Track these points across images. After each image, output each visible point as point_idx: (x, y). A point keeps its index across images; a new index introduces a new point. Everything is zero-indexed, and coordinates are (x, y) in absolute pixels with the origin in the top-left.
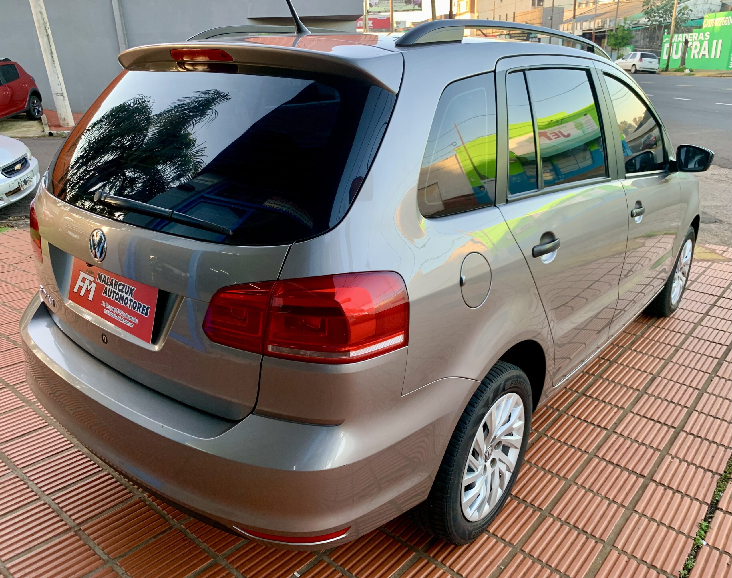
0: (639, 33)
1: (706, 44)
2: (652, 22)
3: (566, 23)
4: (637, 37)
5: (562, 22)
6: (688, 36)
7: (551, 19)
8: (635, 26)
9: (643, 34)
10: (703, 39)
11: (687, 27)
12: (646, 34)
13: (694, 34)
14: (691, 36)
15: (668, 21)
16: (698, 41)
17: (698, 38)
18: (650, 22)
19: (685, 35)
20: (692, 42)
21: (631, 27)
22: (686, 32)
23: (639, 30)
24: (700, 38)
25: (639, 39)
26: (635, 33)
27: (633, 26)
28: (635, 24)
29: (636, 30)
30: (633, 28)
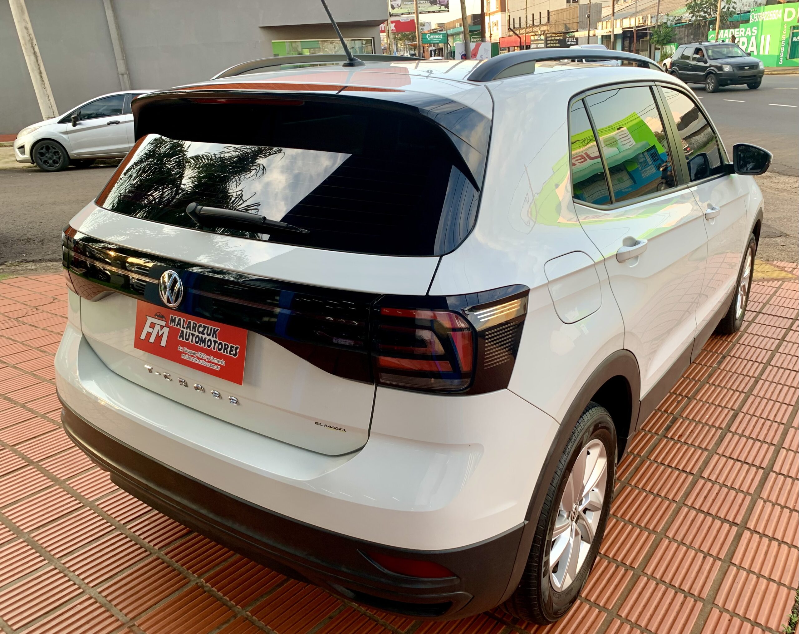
0: (683, 29)
1: (753, 39)
2: (697, 17)
3: (605, 20)
4: (681, 33)
5: (600, 20)
6: (735, 32)
7: (589, 16)
8: (678, 22)
9: (687, 31)
10: (750, 35)
11: (732, 22)
12: (690, 31)
13: (741, 29)
14: (737, 31)
15: (713, 16)
16: (745, 36)
17: (745, 33)
18: (694, 18)
19: (731, 30)
20: (739, 37)
21: (674, 23)
22: (732, 28)
23: (683, 26)
24: (747, 33)
25: (683, 36)
26: (678, 30)
27: (676, 22)
28: (678, 20)
29: (680, 26)
30: (675, 24)
